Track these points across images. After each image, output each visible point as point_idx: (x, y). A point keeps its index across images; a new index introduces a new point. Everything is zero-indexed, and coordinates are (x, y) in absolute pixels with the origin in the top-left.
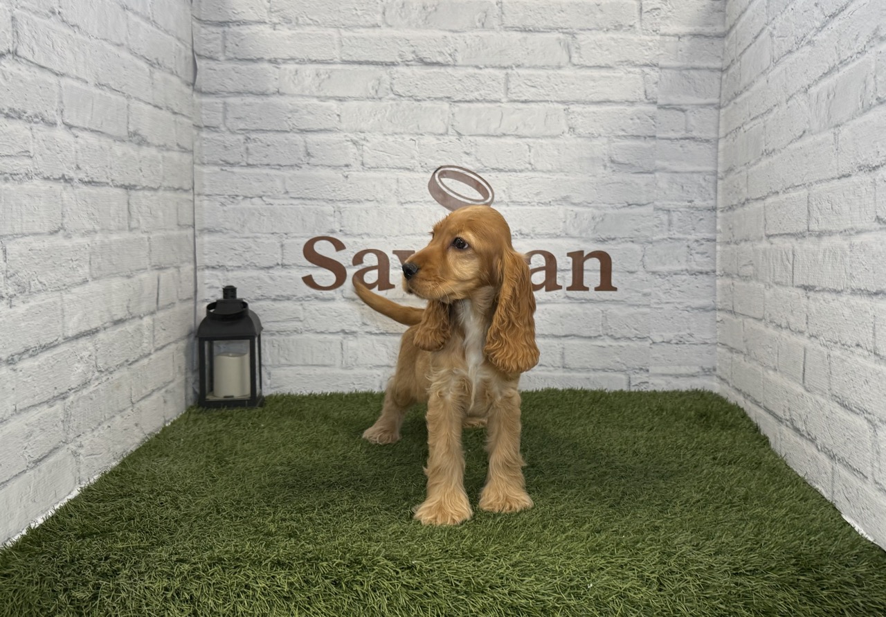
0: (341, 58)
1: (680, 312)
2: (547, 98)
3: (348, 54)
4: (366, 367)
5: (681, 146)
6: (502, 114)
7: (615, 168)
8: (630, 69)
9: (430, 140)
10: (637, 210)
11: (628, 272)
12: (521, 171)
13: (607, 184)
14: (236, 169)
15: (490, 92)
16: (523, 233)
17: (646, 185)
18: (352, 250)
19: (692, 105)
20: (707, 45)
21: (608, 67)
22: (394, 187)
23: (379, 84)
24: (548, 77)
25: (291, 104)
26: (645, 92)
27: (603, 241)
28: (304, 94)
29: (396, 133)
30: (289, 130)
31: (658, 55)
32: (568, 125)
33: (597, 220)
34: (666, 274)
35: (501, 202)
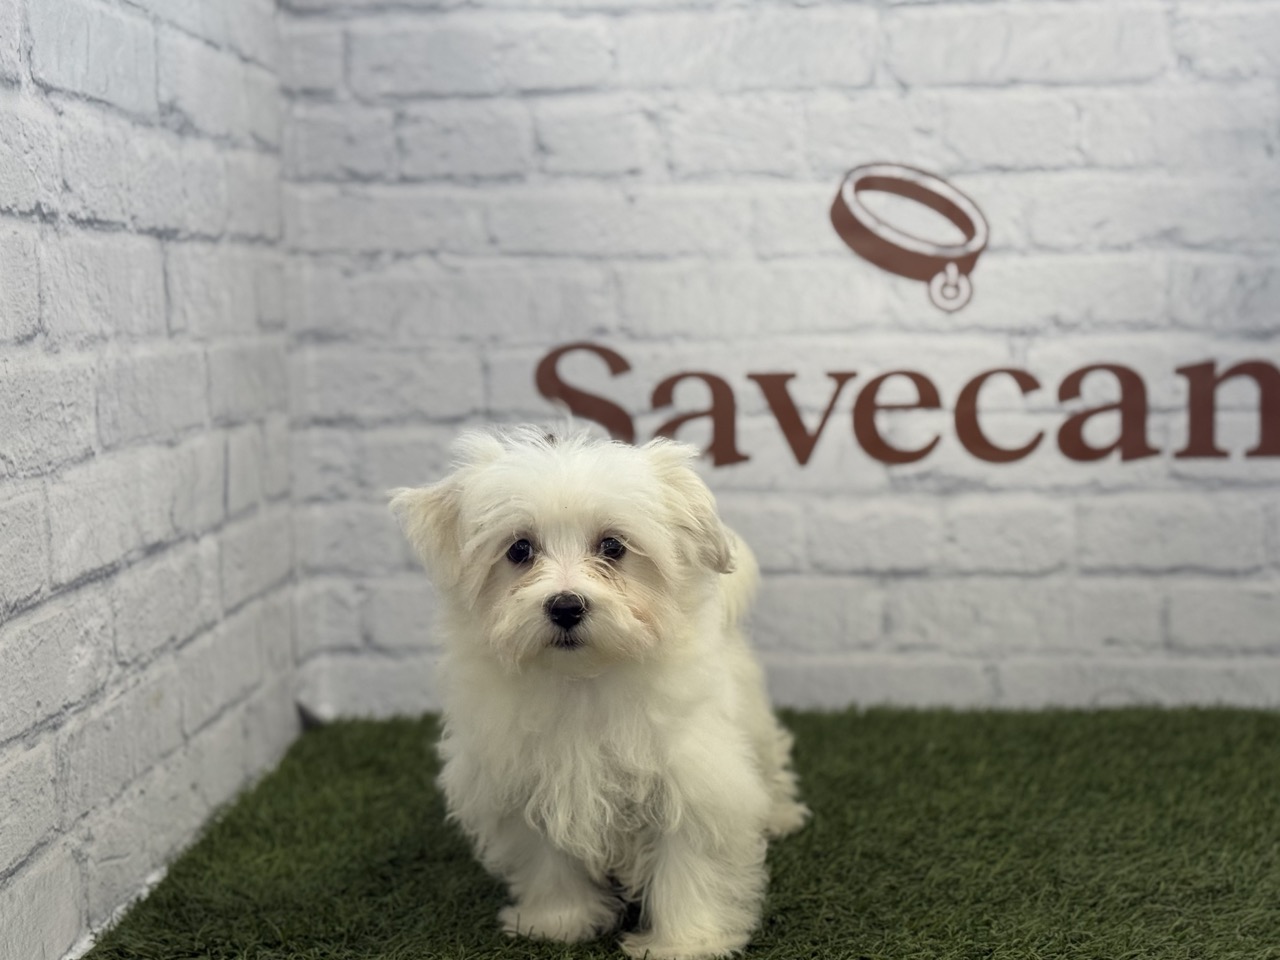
6: (1009, 31)
9: (833, 104)
12: (1057, 169)
14: (376, 191)
16: (1063, 321)
18: (649, 375)
22: (747, 219)
27: (1265, 335)
32: (1177, 50)
33: (1251, 283)
35: (1007, 248)
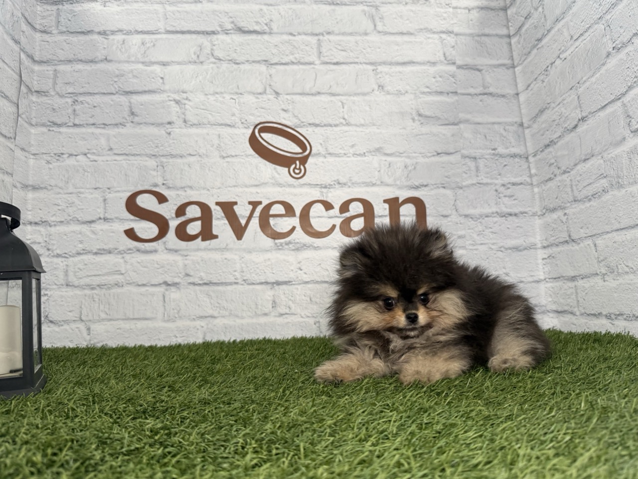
0: (165, 29)
1: (495, 252)
2: (356, 60)
3: (172, 25)
4: (189, 319)
5: (481, 101)
6: (316, 75)
7: (422, 121)
8: (428, 36)
9: (250, 99)
10: (445, 158)
11: (442, 216)
12: (336, 126)
13: (417, 135)
14: (63, 130)
15: (303, 56)
16: (340, 182)
17: (453, 135)
18: (175, 203)
19: (486, 65)
20: (493, 16)
21: (409, 34)
22: (216, 142)
23: (201, 49)
24: (356, 42)
25: (117, 69)
26: (444, 54)
27: (417, 188)
28: (130, 60)
29: (217, 93)
30: (114, 92)
31: (452, 24)
32: (378, 83)
33: (410, 168)
34: (478, 216)
35: (318, 154)
